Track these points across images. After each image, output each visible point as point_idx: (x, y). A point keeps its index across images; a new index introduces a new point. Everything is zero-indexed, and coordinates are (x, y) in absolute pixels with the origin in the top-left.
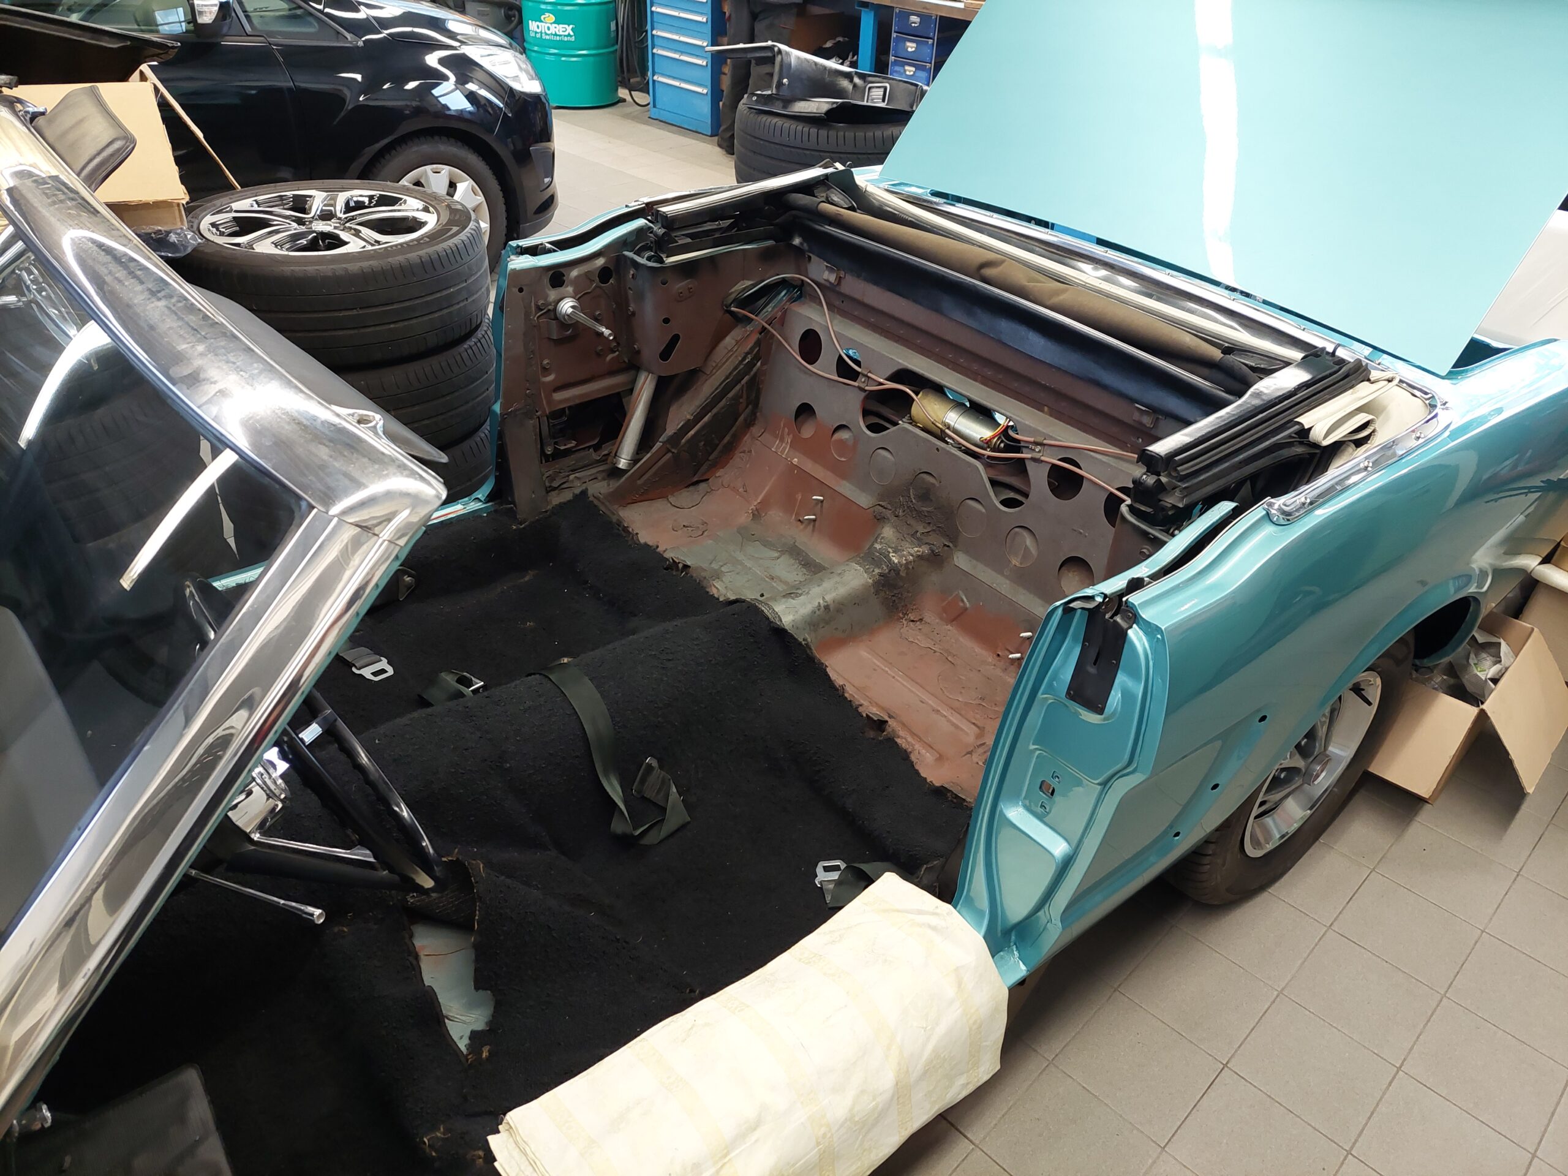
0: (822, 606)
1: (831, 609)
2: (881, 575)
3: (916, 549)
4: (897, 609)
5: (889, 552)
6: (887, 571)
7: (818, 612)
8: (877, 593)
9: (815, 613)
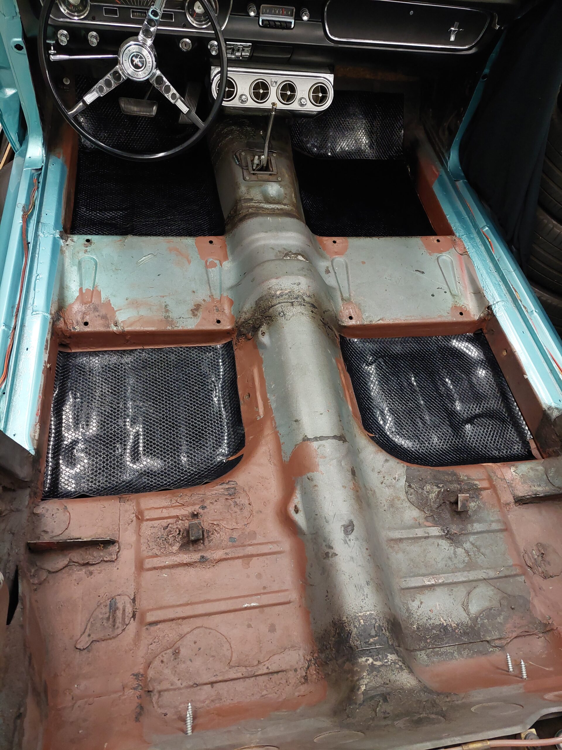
0: (329, 550)
1: (324, 561)
2: (350, 633)
3: (363, 688)
4: (322, 652)
5: (376, 660)
6: (352, 644)
7: (324, 544)
8: (334, 624)
9: (324, 541)
